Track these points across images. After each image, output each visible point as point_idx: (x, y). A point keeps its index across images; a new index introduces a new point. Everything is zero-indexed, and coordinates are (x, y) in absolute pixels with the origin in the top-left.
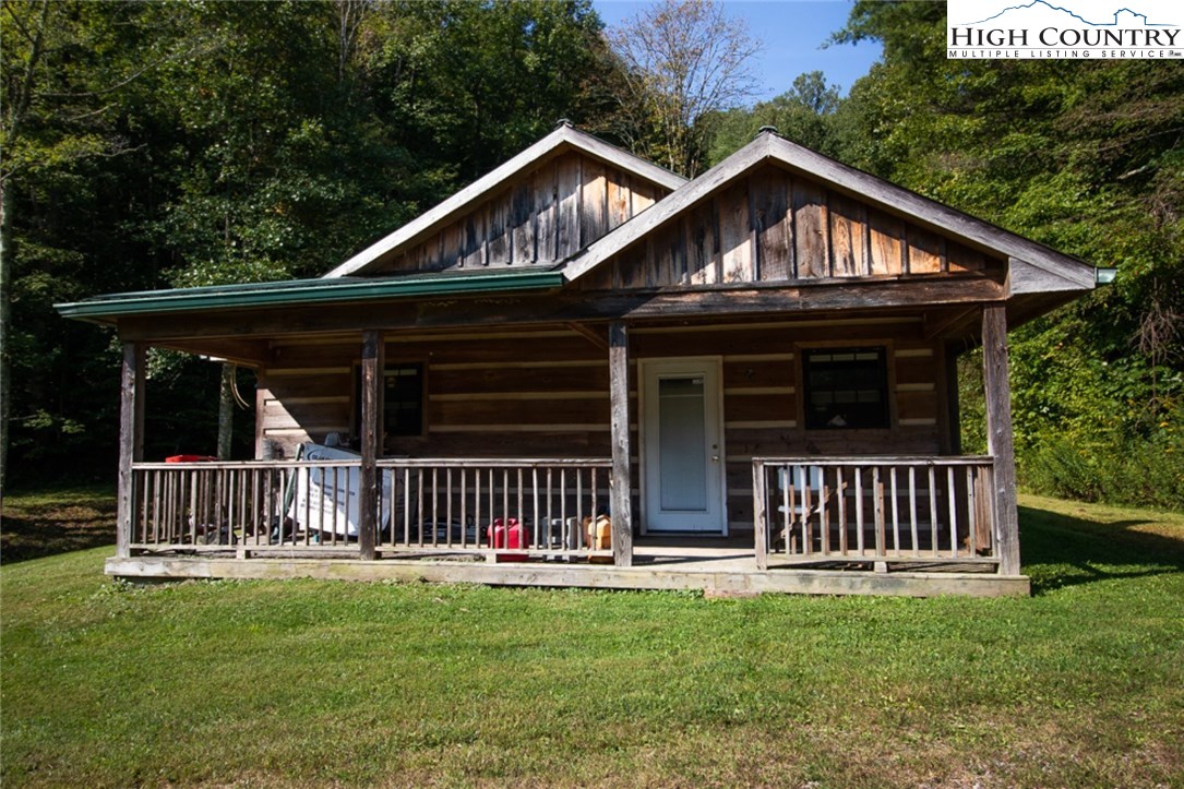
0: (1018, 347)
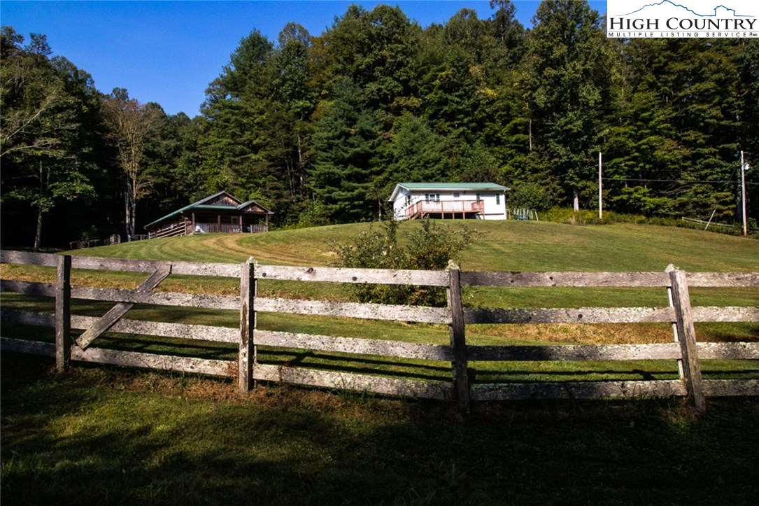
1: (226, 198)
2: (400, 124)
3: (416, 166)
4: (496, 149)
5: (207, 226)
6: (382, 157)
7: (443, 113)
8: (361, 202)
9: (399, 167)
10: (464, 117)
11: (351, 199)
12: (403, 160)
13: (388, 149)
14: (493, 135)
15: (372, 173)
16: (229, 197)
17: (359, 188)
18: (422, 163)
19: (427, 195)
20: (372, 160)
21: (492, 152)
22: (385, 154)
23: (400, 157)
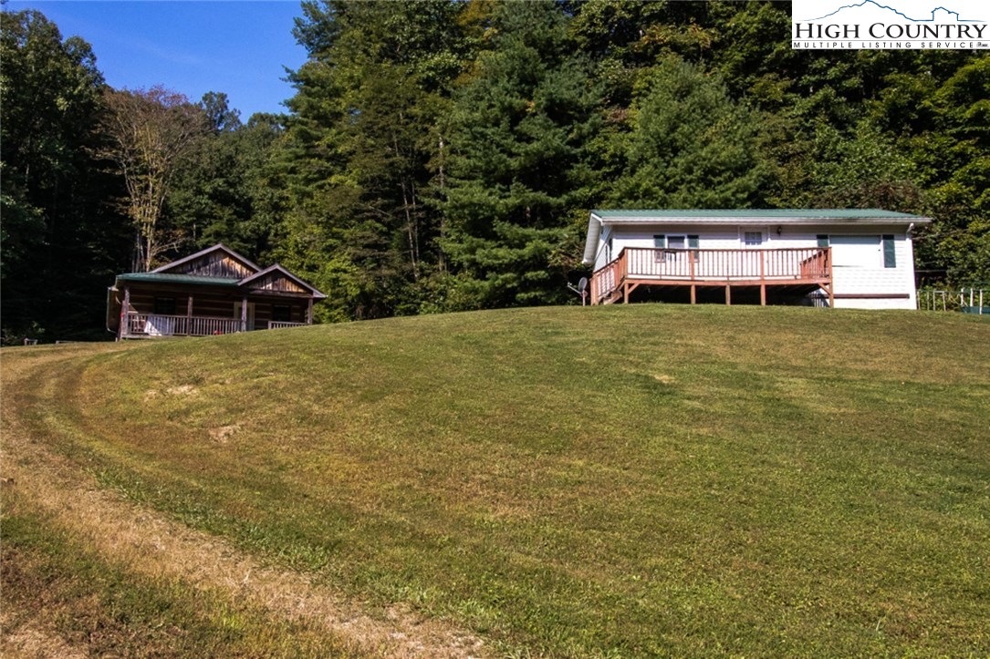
0: (327, 314)
1: (226, 260)
2: (650, 83)
3: (683, 181)
4: (918, 140)
5: (170, 323)
6: (599, 164)
7: (773, 62)
8: (542, 273)
9: (638, 185)
10: (829, 66)
11: (519, 266)
12: (648, 168)
13: (614, 143)
14: (911, 106)
15: (573, 203)
16: (232, 257)
17: (536, 240)
18: (698, 173)
19: (658, 237)
20: (574, 172)
21: (906, 150)
22: (606, 157)
23: (642, 160)
